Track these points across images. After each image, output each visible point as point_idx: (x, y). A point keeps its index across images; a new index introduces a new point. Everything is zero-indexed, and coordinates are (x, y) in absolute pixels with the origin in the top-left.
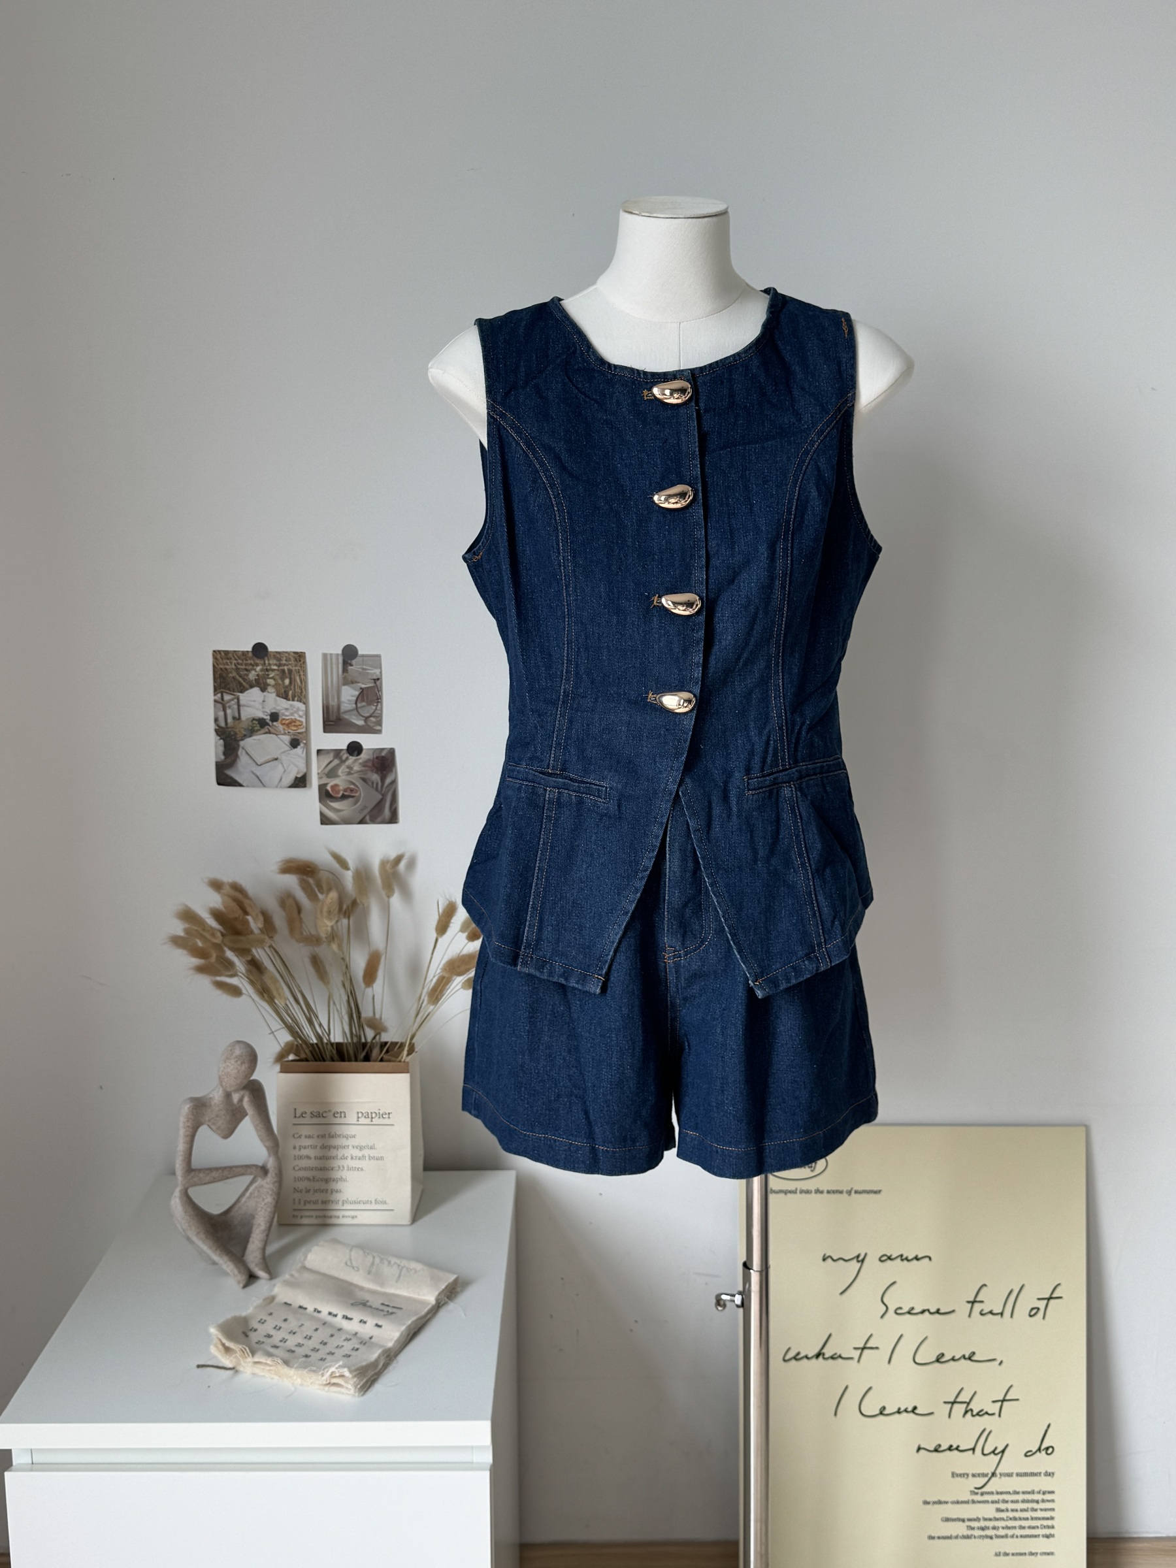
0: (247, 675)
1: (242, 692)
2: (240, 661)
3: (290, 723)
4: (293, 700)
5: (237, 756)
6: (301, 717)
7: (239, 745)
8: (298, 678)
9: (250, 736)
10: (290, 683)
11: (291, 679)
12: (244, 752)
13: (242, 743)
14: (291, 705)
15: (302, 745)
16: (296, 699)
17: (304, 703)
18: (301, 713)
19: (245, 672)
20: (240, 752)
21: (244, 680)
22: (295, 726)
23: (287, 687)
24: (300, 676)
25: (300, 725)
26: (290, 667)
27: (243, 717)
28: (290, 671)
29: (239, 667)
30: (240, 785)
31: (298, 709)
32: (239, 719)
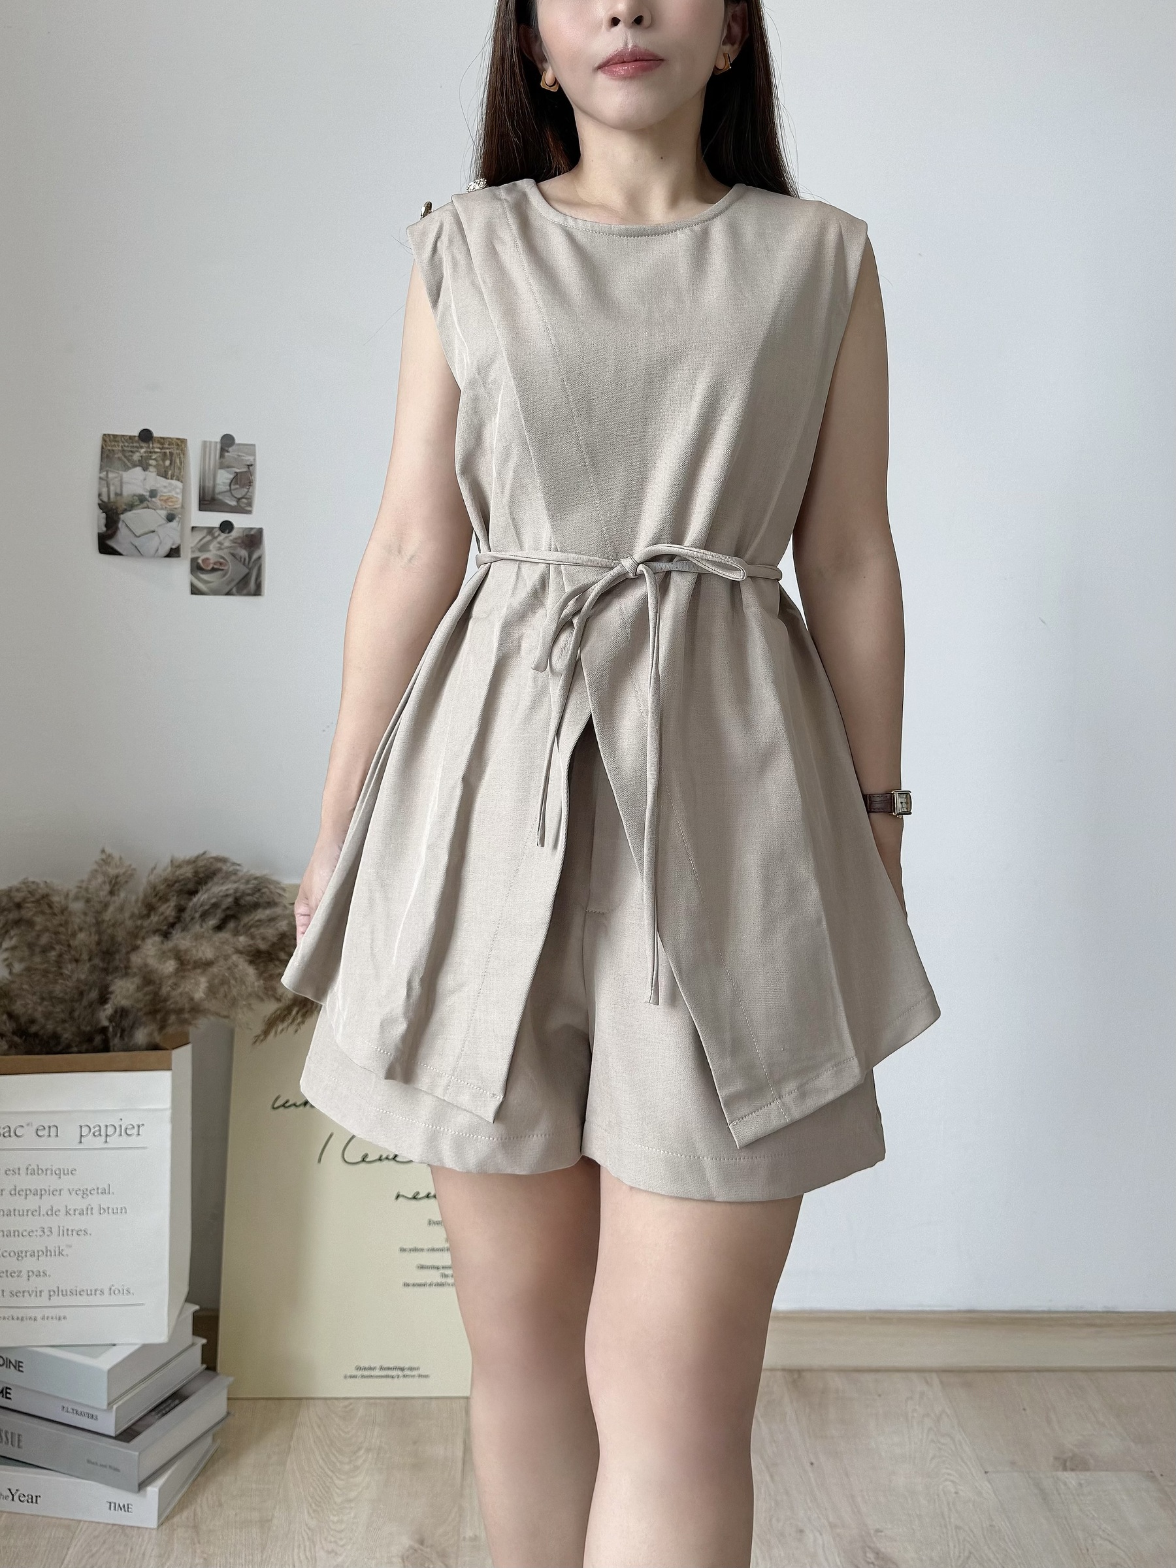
0: (132, 456)
1: (125, 471)
2: (126, 444)
3: (168, 499)
4: (172, 479)
5: (117, 529)
6: (177, 494)
7: (119, 519)
8: (178, 461)
9: (130, 510)
10: (171, 464)
11: (171, 461)
12: (124, 525)
13: (122, 517)
14: (170, 484)
15: (177, 519)
16: (175, 478)
17: (182, 482)
18: (178, 490)
19: (130, 454)
20: (120, 525)
21: (129, 460)
22: (172, 502)
23: (167, 467)
24: (180, 458)
25: (177, 501)
26: (172, 450)
27: (125, 493)
28: (171, 454)
29: (125, 449)
30: (120, 554)
31: (176, 487)
32: (121, 495)
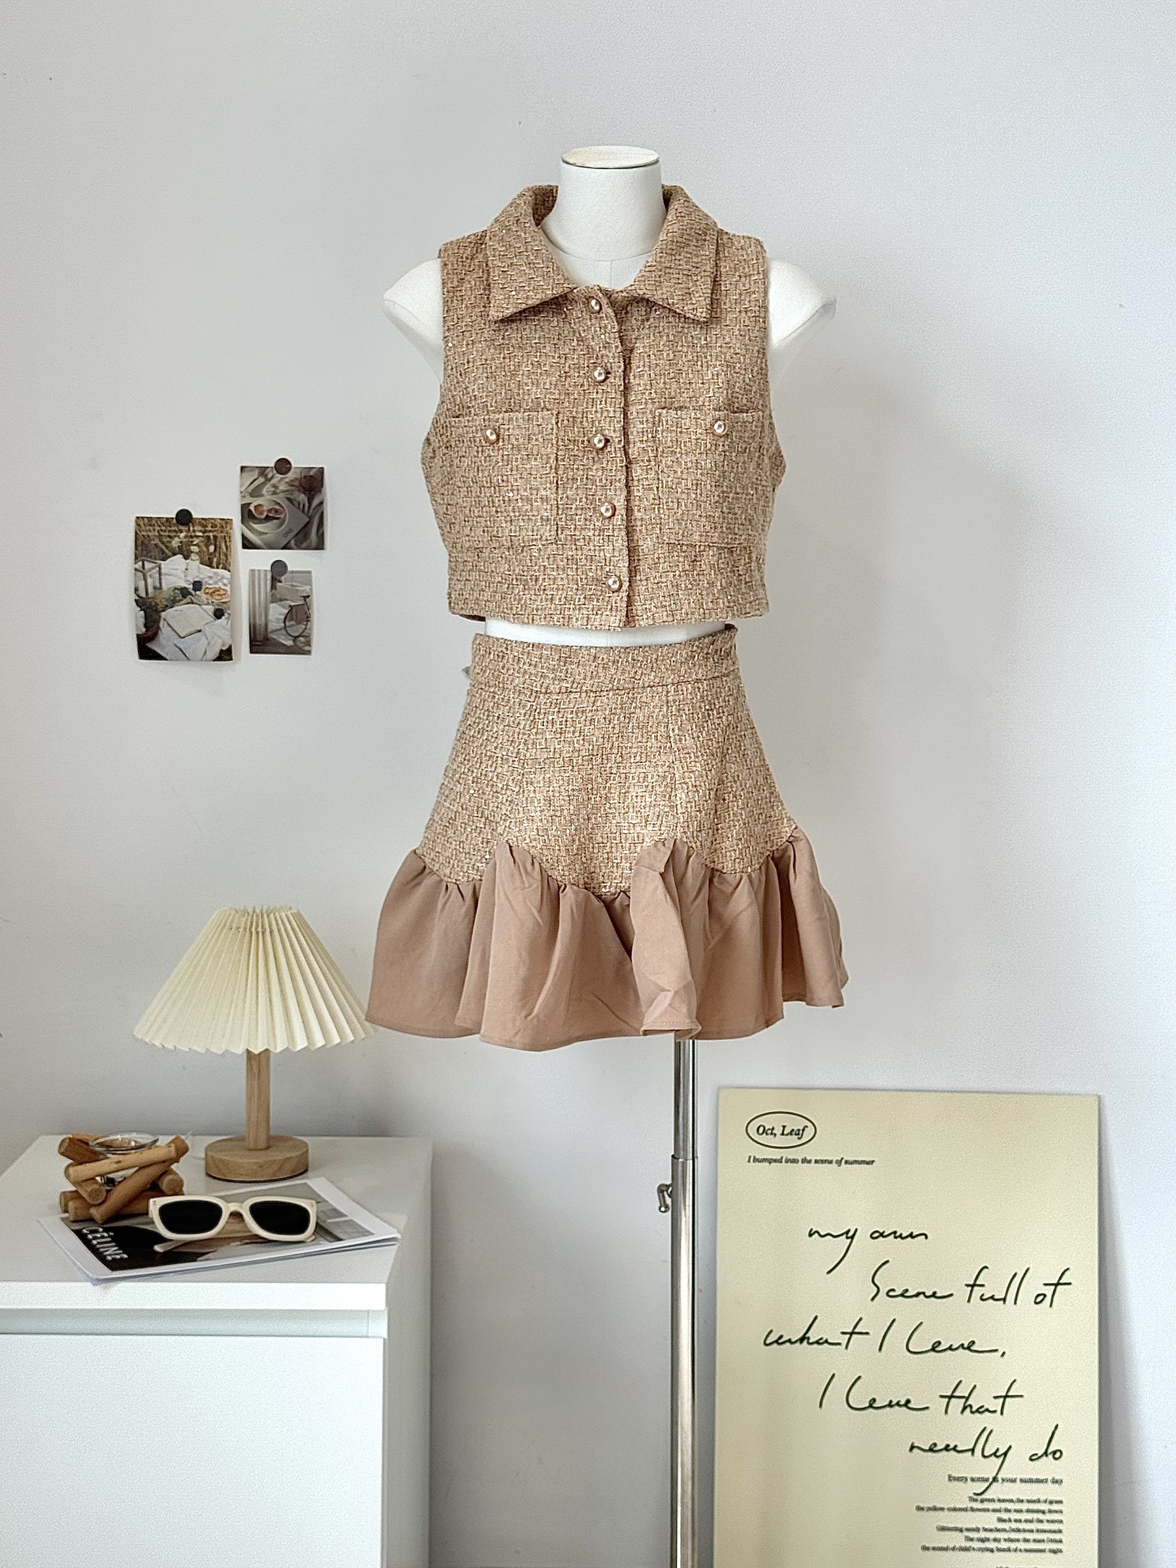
0: (170, 542)
1: (164, 560)
2: (164, 528)
3: (214, 592)
4: (218, 568)
5: (159, 628)
6: (225, 585)
7: (160, 617)
8: (224, 547)
9: (172, 607)
10: (215, 550)
11: (216, 546)
12: (165, 624)
13: (163, 615)
14: (215, 573)
15: (226, 615)
16: (221, 566)
17: (229, 571)
18: (225, 581)
19: (169, 539)
20: (162, 624)
21: (167, 547)
22: (219, 595)
23: (211, 554)
24: (226, 542)
25: (225, 594)
26: (215, 533)
27: (164, 587)
28: (216, 538)
29: (162, 533)
30: (163, 659)
31: (223, 577)
32: (161, 588)
